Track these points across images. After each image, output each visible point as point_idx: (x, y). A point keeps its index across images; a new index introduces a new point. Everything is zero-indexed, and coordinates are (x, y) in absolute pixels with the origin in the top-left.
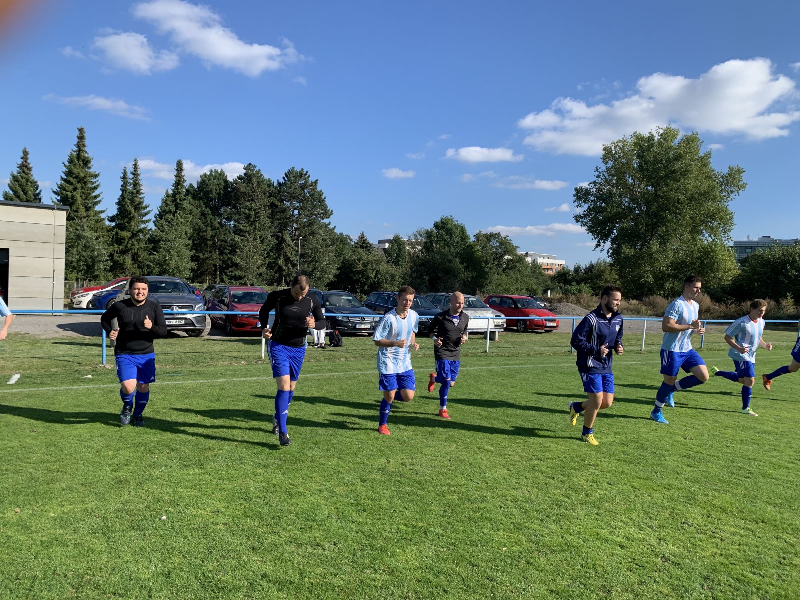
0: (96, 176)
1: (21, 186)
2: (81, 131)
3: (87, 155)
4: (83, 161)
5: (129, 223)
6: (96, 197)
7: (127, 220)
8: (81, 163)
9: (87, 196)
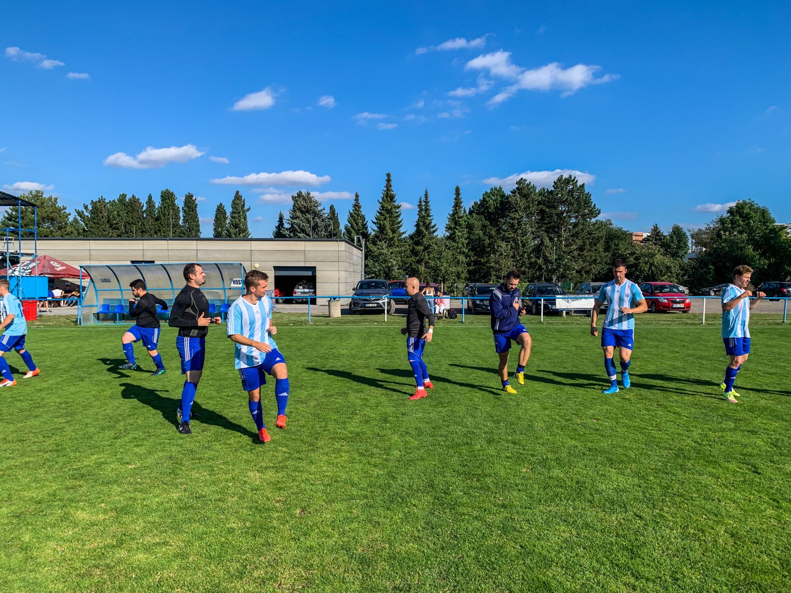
0: (399, 207)
1: (354, 220)
2: (388, 175)
3: (392, 193)
4: (390, 197)
5: (422, 239)
6: (399, 223)
7: (421, 237)
8: (389, 199)
9: (393, 223)
